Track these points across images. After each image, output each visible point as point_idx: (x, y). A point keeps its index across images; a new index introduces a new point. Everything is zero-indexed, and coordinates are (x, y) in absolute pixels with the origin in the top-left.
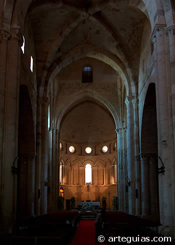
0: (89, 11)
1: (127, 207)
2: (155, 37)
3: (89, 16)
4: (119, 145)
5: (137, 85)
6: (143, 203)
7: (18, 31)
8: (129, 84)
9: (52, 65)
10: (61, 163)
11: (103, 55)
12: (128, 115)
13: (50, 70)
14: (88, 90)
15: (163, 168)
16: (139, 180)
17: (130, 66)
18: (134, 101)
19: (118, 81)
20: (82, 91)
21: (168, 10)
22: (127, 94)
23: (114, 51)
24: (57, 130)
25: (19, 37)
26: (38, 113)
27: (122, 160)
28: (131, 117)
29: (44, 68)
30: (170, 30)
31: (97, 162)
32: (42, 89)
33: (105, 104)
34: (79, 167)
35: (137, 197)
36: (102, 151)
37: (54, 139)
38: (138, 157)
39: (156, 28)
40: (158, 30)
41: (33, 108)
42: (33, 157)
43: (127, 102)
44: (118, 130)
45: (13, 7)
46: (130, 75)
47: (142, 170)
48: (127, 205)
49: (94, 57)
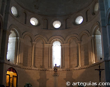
31: (68, 37)
34: (43, 44)
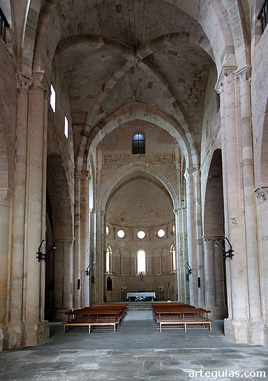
0: (138, 55)
1: (188, 298)
2: (222, 84)
3: (139, 61)
4: (178, 229)
5: (199, 154)
6: (207, 294)
7: (42, 77)
8: (189, 153)
9: (93, 130)
10: (108, 250)
11: (157, 117)
12: (188, 191)
13: (91, 136)
14: (140, 162)
15: (231, 251)
16: (202, 267)
17: (191, 130)
18: (195, 174)
19: (177, 151)
20: (131, 164)
21: (239, 46)
22: (187, 166)
23: (170, 110)
24: (102, 212)
25: (45, 87)
26: (76, 191)
27: (182, 245)
28: (192, 194)
29: (82, 134)
30: (241, 74)
32: (80, 160)
33: (160, 180)
35: (199, 286)
36: (157, 236)
37: (99, 222)
38: (201, 240)
39: (224, 72)
40: (226, 75)
41: (69, 183)
42: (71, 242)
43: (186, 175)
44: (176, 211)
45: (34, 41)
46: (191, 141)
47: (206, 256)
48: (188, 295)
49: (146, 120)
